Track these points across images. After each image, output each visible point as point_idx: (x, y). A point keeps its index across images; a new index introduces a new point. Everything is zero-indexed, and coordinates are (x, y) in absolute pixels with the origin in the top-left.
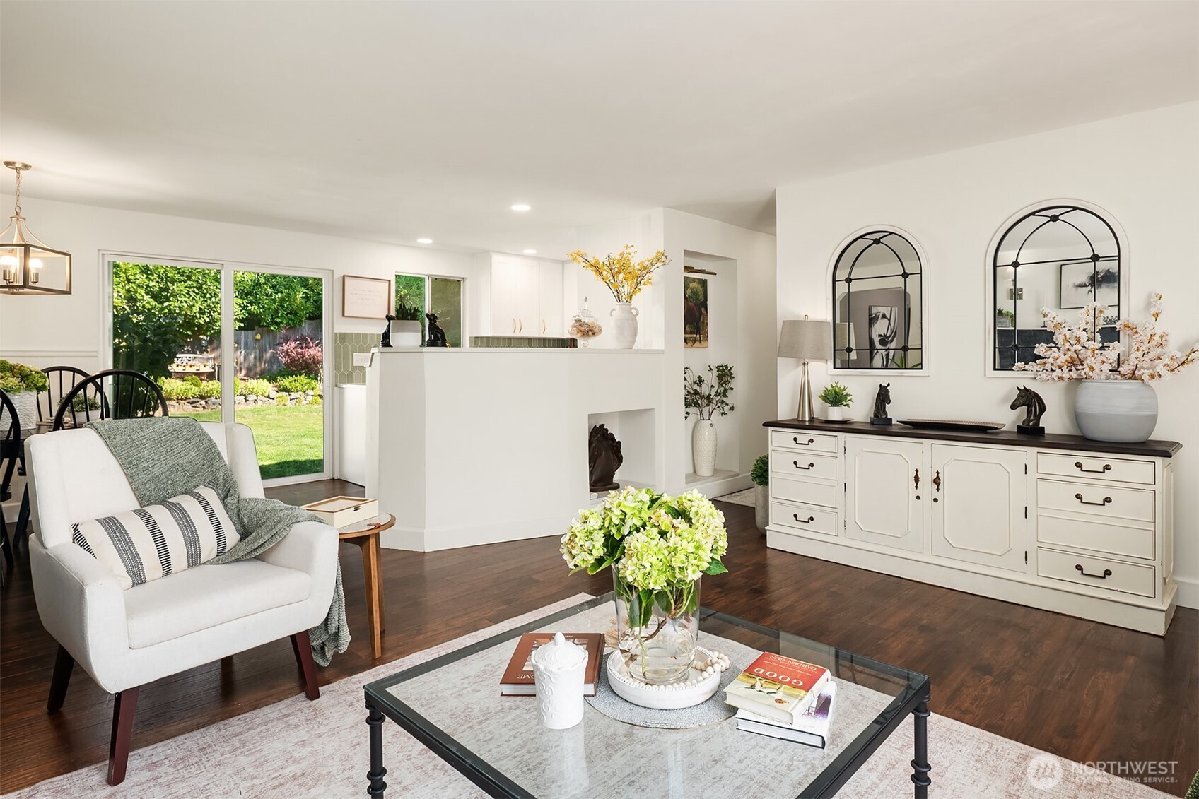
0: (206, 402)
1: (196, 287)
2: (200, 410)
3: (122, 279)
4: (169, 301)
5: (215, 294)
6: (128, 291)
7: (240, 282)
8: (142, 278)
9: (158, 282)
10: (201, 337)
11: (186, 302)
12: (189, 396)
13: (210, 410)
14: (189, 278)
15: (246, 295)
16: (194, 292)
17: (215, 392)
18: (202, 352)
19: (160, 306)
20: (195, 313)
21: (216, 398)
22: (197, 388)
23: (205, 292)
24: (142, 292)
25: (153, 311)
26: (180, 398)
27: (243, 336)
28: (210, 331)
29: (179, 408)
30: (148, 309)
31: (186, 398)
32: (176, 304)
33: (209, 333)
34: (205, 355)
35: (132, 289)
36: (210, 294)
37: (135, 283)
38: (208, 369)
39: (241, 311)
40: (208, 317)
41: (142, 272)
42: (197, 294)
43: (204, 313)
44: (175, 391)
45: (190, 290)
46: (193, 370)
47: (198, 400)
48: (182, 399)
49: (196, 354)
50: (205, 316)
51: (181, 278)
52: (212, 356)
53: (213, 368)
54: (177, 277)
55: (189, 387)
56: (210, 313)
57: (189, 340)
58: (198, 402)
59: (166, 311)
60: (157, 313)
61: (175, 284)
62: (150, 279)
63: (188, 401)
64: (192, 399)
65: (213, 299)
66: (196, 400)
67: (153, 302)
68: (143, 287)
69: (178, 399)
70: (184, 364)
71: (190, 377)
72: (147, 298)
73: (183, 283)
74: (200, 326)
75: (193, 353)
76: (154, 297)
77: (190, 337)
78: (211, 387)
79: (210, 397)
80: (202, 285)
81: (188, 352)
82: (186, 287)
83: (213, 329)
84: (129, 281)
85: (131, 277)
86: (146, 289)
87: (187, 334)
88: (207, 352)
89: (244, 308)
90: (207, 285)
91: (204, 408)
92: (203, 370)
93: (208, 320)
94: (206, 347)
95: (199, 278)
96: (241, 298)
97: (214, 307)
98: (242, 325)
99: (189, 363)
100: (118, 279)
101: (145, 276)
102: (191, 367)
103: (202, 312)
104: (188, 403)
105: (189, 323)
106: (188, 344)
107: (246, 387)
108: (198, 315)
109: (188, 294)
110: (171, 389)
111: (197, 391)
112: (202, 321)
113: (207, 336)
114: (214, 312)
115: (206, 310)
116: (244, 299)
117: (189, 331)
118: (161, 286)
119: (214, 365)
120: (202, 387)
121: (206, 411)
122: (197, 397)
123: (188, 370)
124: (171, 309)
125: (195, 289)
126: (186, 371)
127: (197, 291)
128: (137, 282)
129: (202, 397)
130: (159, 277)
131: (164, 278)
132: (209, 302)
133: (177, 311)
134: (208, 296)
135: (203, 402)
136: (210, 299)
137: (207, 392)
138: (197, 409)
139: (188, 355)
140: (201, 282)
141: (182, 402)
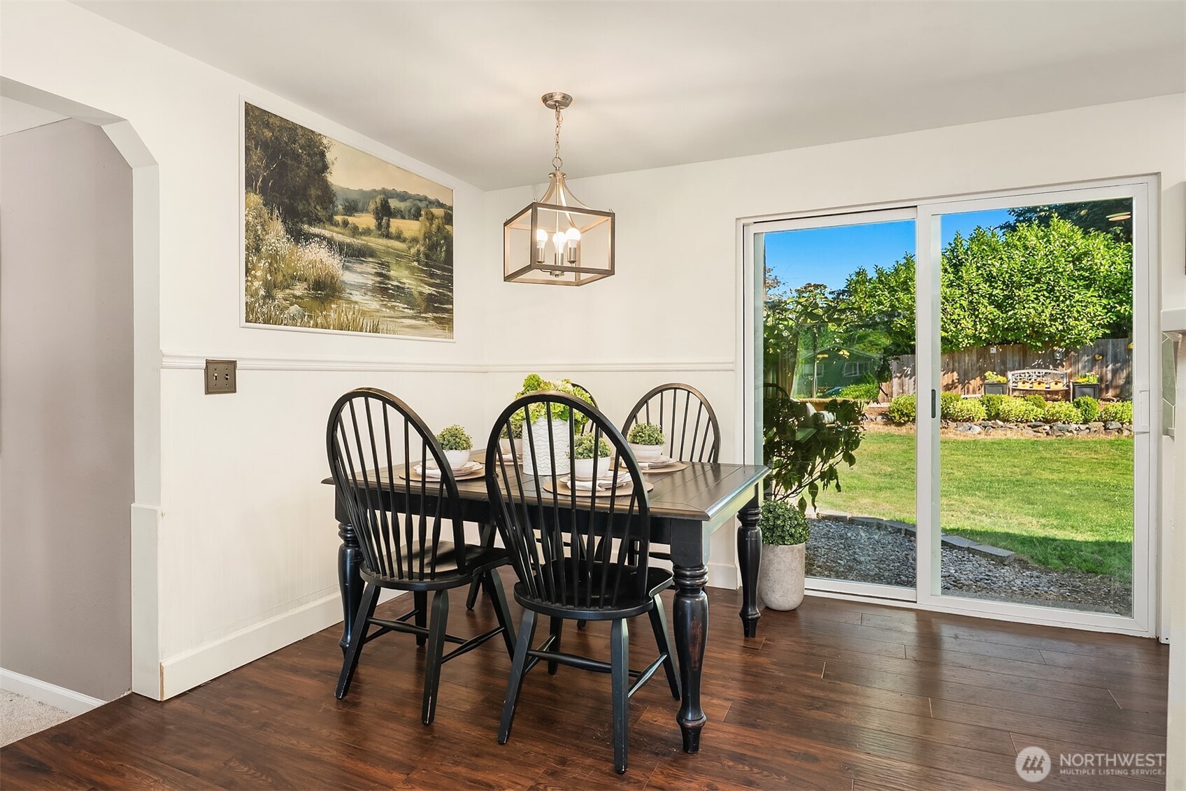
0: (1051, 427)
1: (1046, 290)
2: (1043, 436)
3: (964, 291)
4: (1014, 308)
5: (1070, 296)
6: (971, 302)
7: (1105, 277)
8: (985, 287)
9: (1002, 289)
10: (1055, 348)
11: (1034, 308)
12: (1031, 417)
13: (1055, 437)
14: (1038, 281)
15: (1114, 293)
16: (1044, 295)
17: (1063, 416)
18: (1056, 367)
19: (1004, 316)
20: (1045, 320)
21: (1064, 423)
22: (1039, 410)
23: (1058, 294)
24: (985, 302)
25: (996, 322)
26: (1019, 420)
27: (1110, 346)
28: (1065, 341)
29: (1017, 432)
30: (991, 320)
31: (1027, 421)
32: (1023, 312)
33: (1062, 344)
34: (1061, 371)
35: (975, 300)
36: (1064, 297)
37: (978, 293)
38: (1060, 387)
39: (1107, 313)
40: (1062, 324)
41: (986, 282)
42: (1047, 298)
43: (1055, 320)
44: (1013, 412)
45: (1039, 294)
46: (1043, 387)
47: (1041, 423)
48: (1021, 422)
49: (1049, 369)
50: (1057, 324)
51: (1028, 281)
52: (1069, 371)
53: (1068, 386)
54: (1024, 281)
55: (1030, 407)
56: (1063, 318)
57: (1040, 352)
58: (1040, 426)
59: (1012, 321)
60: (1001, 323)
61: (1022, 289)
62: (994, 288)
63: (1029, 424)
64: (1034, 423)
65: (1068, 302)
66: (1039, 423)
67: (996, 312)
68: (986, 297)
69: (1017, 421)
70: (1033, 380)
71: (1032, 396)
72: (991, 308)
73: (1031, 287)
74: (1052, 336)
75: (1044, 368)
76: (999, 307)
77: (1041, 349)
78: (1057, 409)
79: (1057, 421)
80: (1054, 287)
81: (1039, 366)
82: (1035, 291)
83: (1068, 338)
84: (971, 292)
85: (974, 288)
86: (989, 299)
87: (1037, 345)
88: (1063, 366)
89: (1109, 310)
90: (1060, 286)
91: (1048, 434)
92: (1053, 387)
93: (1061, 328)
94: (1061, 360)
95: (1050, 279)
96: (1106, 298)
97: (1069, 311)
98: (1108, 332)
99: (1039, 379)
100: (960, 291)
101: (988, 284)
102: (1039, 384)
103: (1053, 319)
104: (1029, 426)
105: (1037, 333)
106: (1039, 357)
107: (1106, 411)
108: (1048, 323)
109: (1036, 299)
110: (1009, 409)
111: (1040, 412)
112: (1053, 330)
113: (1060, 347)
114: (1069, 317)
115: (1058, 316)
116: (1111, 299)
117: (1039, 341)
118: (1006, 293)
119: (1069, 382)
120: (1046, 409)
121: (1049, 438)
122: (1040, 421)
123: (1036, 387)
124: (1017, 318)
125: (1045, 293)
126: (1034, 389)
127: (1047, 295)
128: (981, 292)
129: (1046, 421)
130: (1004, 283)
131: (1010, 285)
132: (1063, 305)
133: (1024, 320)
134: (1061, 298)
135: (1047, 427)
136: (1063, 302)
137: (1053, 415)
138: (1039, 434)
139: (1037, 371)
140: (1052, 283)
141: (1021, 425)
